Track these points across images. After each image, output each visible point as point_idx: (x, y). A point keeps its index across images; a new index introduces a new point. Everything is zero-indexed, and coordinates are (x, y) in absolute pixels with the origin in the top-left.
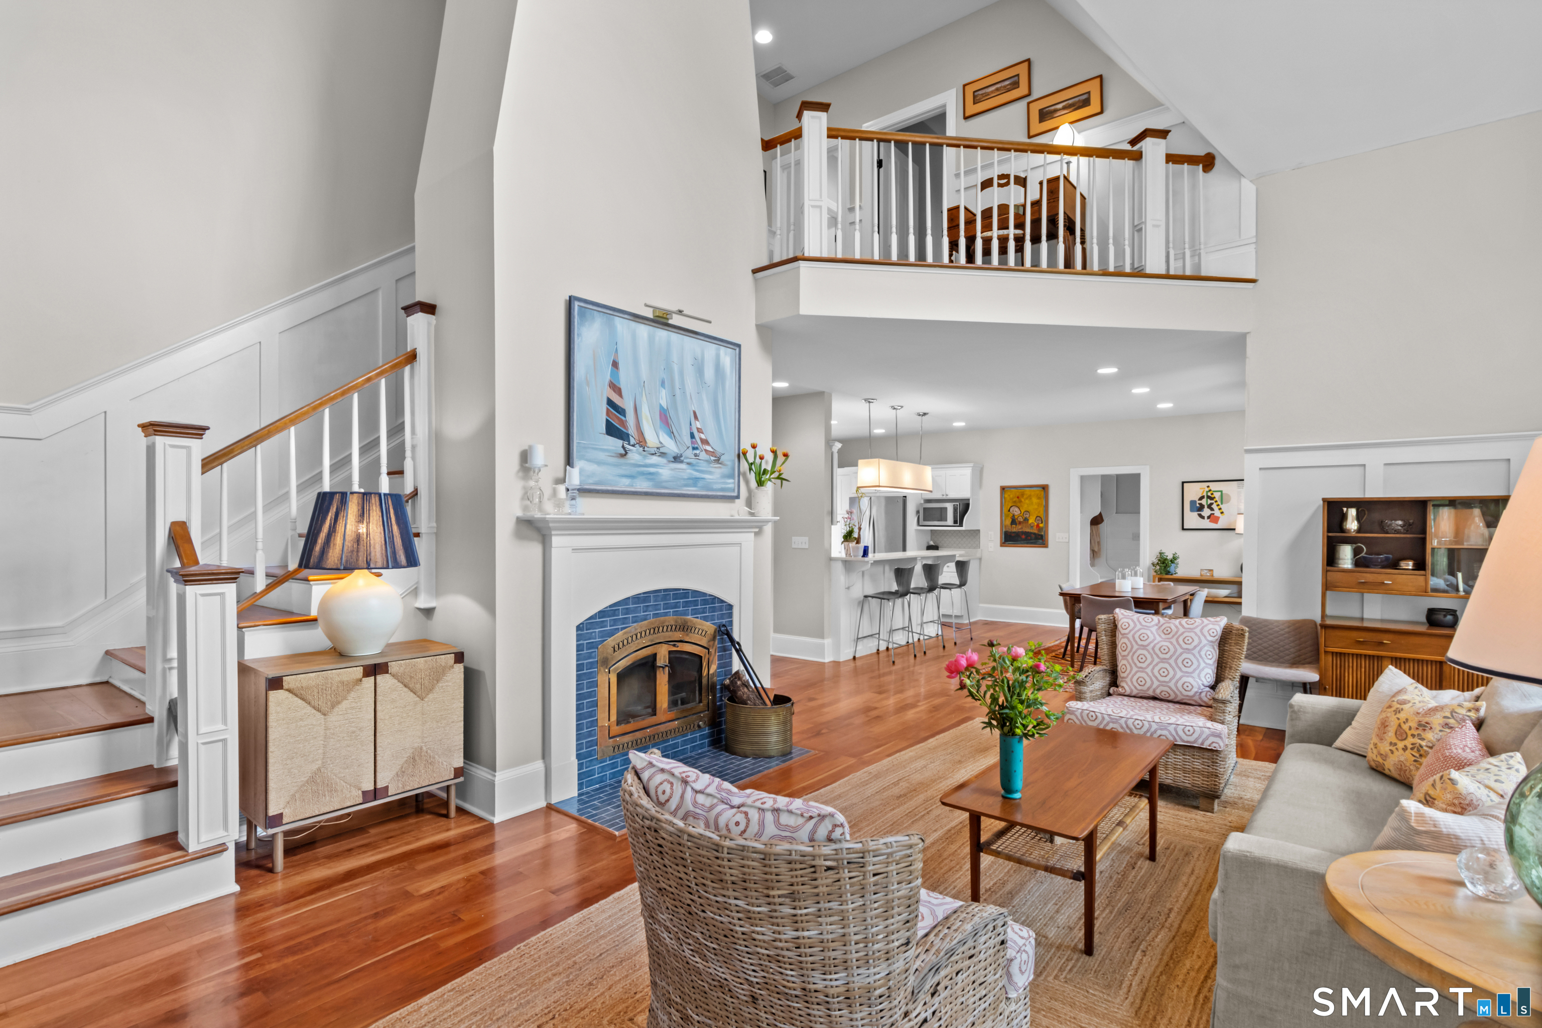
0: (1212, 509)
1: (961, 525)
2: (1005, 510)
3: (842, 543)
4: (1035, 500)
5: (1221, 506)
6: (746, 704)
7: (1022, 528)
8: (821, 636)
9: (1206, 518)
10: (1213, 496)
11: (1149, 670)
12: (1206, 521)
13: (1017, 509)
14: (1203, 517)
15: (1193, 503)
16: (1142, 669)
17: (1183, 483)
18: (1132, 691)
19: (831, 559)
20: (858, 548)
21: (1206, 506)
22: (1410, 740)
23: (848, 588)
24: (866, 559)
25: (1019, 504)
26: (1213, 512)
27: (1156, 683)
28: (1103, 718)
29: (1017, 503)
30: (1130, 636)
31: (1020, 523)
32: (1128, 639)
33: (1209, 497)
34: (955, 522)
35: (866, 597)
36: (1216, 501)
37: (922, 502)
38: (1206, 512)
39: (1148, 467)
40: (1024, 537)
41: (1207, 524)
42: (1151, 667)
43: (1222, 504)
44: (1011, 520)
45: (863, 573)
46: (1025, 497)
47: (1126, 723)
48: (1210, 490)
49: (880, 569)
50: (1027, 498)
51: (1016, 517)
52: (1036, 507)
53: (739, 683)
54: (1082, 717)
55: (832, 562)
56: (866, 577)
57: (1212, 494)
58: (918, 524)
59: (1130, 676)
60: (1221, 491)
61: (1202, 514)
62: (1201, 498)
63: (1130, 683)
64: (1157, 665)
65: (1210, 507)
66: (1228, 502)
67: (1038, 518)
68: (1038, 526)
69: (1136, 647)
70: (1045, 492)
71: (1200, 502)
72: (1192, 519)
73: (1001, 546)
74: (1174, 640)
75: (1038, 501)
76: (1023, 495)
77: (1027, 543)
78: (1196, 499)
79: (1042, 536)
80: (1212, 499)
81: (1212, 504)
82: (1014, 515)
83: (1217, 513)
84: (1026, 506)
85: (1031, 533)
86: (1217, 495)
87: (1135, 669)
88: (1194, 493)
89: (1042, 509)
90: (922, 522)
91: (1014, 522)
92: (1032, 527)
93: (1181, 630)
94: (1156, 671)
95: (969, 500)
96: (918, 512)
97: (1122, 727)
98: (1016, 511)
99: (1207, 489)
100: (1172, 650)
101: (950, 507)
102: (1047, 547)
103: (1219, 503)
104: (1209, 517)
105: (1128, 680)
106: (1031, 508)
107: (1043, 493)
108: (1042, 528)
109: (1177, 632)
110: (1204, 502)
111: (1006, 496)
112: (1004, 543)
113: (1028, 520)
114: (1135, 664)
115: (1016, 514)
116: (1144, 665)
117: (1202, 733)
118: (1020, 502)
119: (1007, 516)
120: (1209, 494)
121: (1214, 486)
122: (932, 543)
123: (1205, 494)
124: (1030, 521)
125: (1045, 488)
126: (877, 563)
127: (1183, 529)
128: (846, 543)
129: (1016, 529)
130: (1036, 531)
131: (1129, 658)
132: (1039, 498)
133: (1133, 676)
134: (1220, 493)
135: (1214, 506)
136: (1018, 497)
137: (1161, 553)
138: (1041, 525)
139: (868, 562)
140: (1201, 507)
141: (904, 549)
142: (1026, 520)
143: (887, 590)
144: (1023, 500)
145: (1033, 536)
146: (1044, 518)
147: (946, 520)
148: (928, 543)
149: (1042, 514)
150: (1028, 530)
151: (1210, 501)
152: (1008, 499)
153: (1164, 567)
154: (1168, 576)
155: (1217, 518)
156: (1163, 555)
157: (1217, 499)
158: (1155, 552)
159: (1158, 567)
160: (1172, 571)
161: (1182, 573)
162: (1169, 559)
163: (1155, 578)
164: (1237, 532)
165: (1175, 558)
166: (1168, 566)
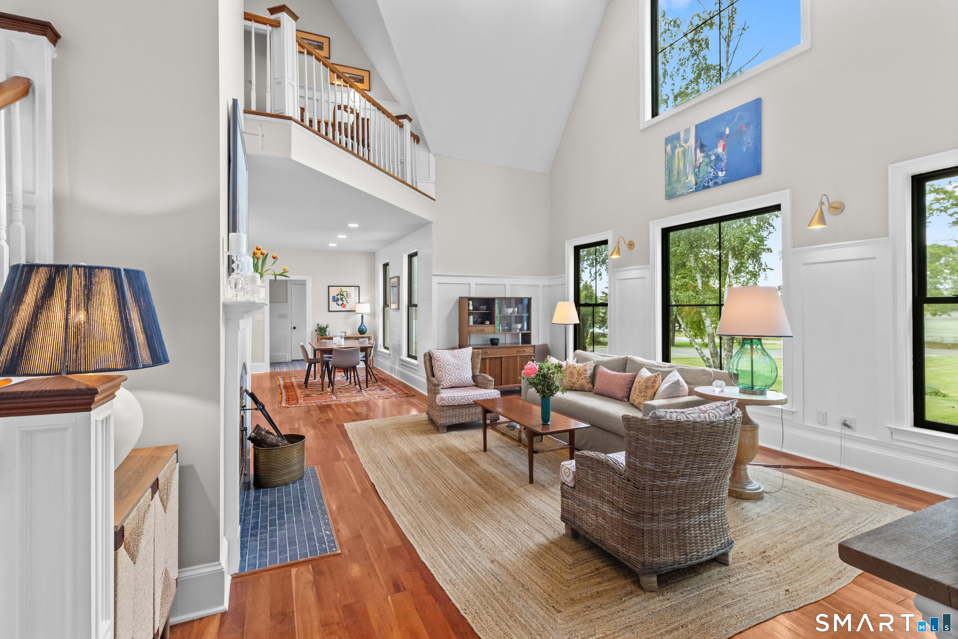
0: (343, 301)
5: (347, 299)
6: (278, 446)
11: (453, 375)
14: (338, 305)
15: (334, 297)
16: (450, 375)
17: (329, 287)
18: (447, 385)
21: (340, 299)
22: (583, 375)
27: (457, 380)
28: (458, 398)
30: (442, 360)
32: (441, 362)
33: (341, 294)
36: (345, 297)
38: (340, 302)
39: (311, 277)
41: (340, 308)
42: (454, 373)
47: (467, 398)
48: (342, 291)
53: (263, 432)
54: (449, 400)
57: (343, 293)
59: (445, 379)
60: (347, 292)
61: (338, 303)
62: (338, 295)
63: (446, 382)
64: (456, 371)
65: (342, 299)
66: (350, 297)
69: (445, 365)
71: (337, 297)
72: (334, 307)
74: (459, 359)
78: (335, 295)
80: (343, 295)
81: (343, 298)
83: (345, 303)
86: (345, 293)
87: (447, 376)
88: (334, 292)
93: (460, 355)
94: (456, 374)
97: (466, 401)
99: (340, 290)
100: (460, 364)
104: (341, 305)
105: (445, 381)
109: (459, 356)
110: (339, 297)
114: (447, 373)
116: (451, 373)
117: (494, 394)
121: (344, 289)
123: (339, 293)
127: (329, 311)
131: (443, 371)
133: (447, 379)
135: (344, 299)
137: (318, 325)
140: (338, 300)
151: (342, 297)
153: (321, 332)
154: (326, 337)
155: (345, 305)
156: (320, 326)
157: (345, 295)
158: (316, 324)
159: (318, 332)
160: (327, 334)
161: (331, 335)
162: (323, 328)
163: (318, 338)
164: (356, 312)
165: (327, 327)
166: (325, 331)
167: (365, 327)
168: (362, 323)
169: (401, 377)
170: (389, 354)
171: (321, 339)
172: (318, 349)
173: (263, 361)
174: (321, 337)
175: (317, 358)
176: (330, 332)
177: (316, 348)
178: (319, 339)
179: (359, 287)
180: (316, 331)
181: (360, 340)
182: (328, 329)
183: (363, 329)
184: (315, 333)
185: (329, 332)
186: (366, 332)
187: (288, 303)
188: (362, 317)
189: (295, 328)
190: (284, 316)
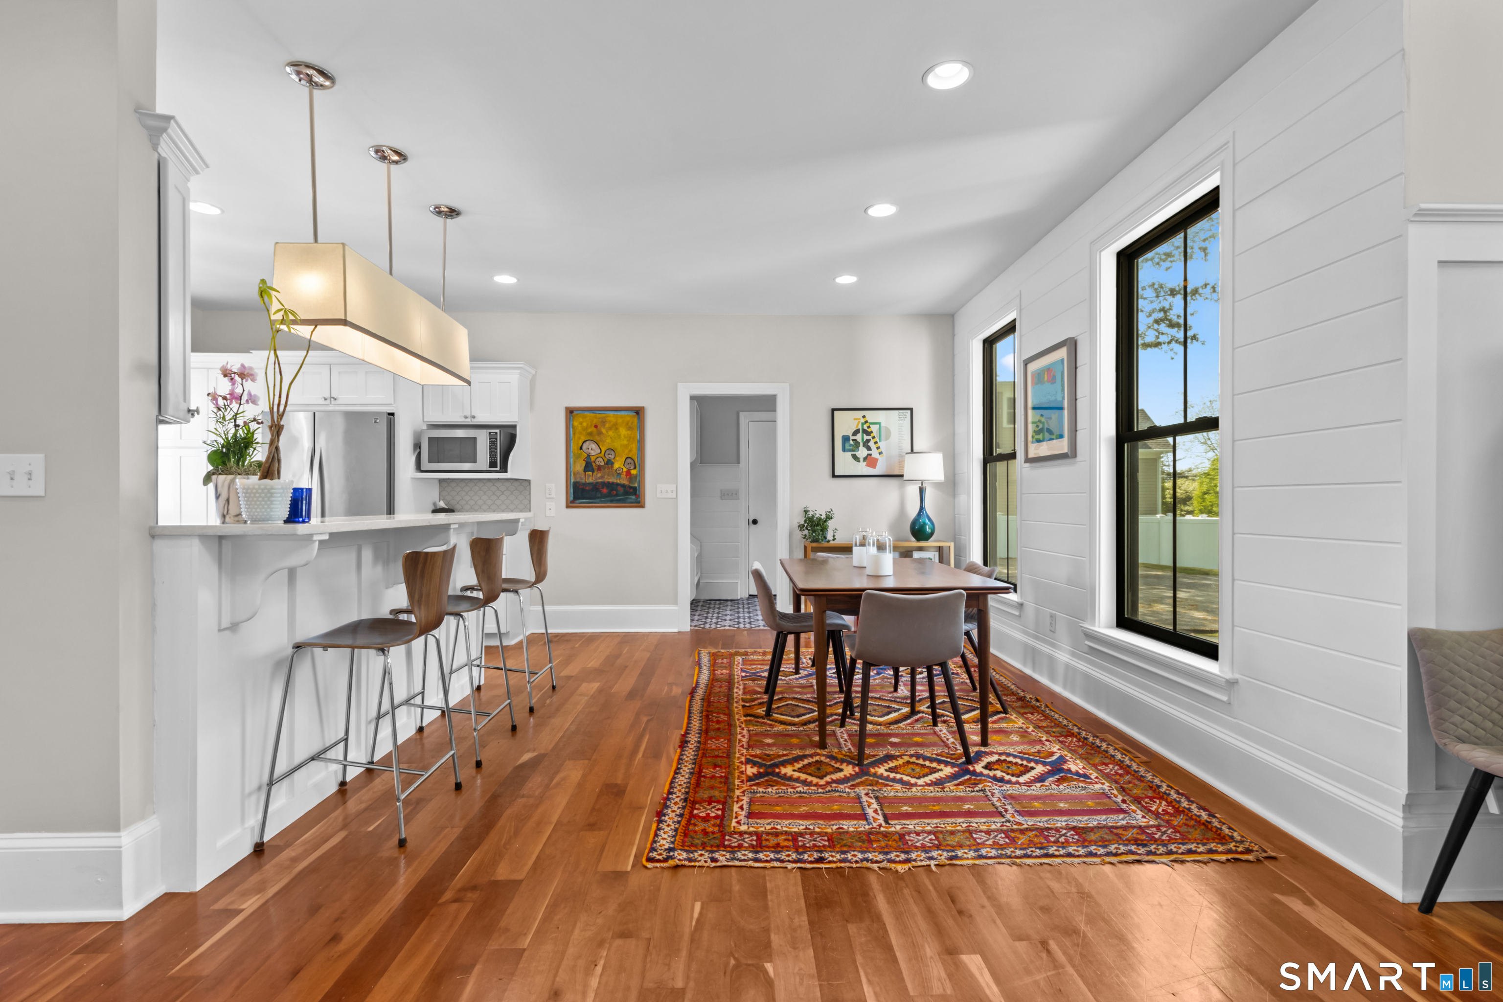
0: (869, 449)
1: (504, 469)
2: (574, 447)
3: (207, 479)
4: (623, 432)
5: (879, 444)
7: (602, 477)
8: (114, 825)
9: (861, 460)
10: (869, 430)
12: (863, 464)
13: (594, 446)
14: (855, 458)
15: (846, 439)
17: (833, 410)
19: (155, 533)
20: (269, 494)
21: (861, 444)
23: (234, 627)
24: (301, 529)
25: (597, 438)
26: (870, 452)
29: (595, 434)
31: (599, 468)
33: (865, 432)
34: (493, 464)
35: (298, 647)
36: (874, 437)
37: (425, 427)
38: (862, 452)
39: (786, 386)
40: (605, 491)
41: (862, 468)
43: (880, 441)
44: (584, 464)
45: (292, 573)
46: (607, 425)
48: (866, 422)
49: (346, 557)
50: (610, 428)
51: (593, 459)
52: (625, 442)
55: (159, 544)
56: (303, 584)
57: (869, 427)
58: (418, 467)
60: (879, 423)
61: (858, 454)
62: (856, 433)
65: (866, 444)
66: (887, 438)
67: (629, 461)
68: (628, 473)
70: (639, 419)
71: (854, 438)
72: (845, 463)
73: (568, 507)
75: (629, 432)
76: (603, 423)
77: (612, 501)
78: (849, 433)
79: (635, 489)
80: (868, 433)
81: (868, 441)
82: (589, 456)
83: (875, 453)
84: (608, 440)
85: (618, 484)
86: (874, 429)
88: (846, 424)
89: (634, 446)
90: (425, 465)
91: (589, 466)
92: (619, 474)
95: (514, 427)
96: (417, 446)
98: (592, 449)
99: (863, 421)
101: (483, 440)
102: (642, 506)
103: (877, 439)
104: (865, 459)
106: (617, 445)
107: (636, 420)
108: (636, 477)
110: (859, 437)
111: (576, 424)
112: (572, 502)
113: (612, 464)
115: (593, 453)
118: (600, 433)
119: (578, 457)
120: (865, 427)
121: (871, 416)
122: (442, 504)
123: (860, 427)
124: (617, 466)
125: (639, 412)
126: (337, 539)
127: (834, 476)
128: (222, 479)
129: (591, 478)
130: (625, 482)
132: (630, 428)
134: (877, 426)
135: (871, 444)
136: (596, 426)
137: (806, 512)
138: (634, 472)
139: (309, 537)
140: (856, 445)
141: (391, 511)
142: (609, 463)
143: (366, 615)
144: (604, 431)
145: (621, 490)
146: (637, 462)
147: (474, 460)
148: (435, 504)
149: (634, 454)
150: (612, 480)
151: (866, 437)
152: (579, 429)
153: (814, 531)
154: (824, 544)
155: (876, 460)
156: (810, 514)
157: (874, 434)
158: (799, 510)
159: (806, 532)
160: (830, 536)
161: (841, 539)
162: (820, 519)
163: (805, 547)
164: (905, 478)
165: (829, 517)
166: (824, 529)
167: (930, 519)
168: (922, 508)
169: (1087, 697)
170: (1021, 605)
171: (816, 550)
172: (806, 592)
173: (675, 602)
174: (814, 545)
175: (803, 611)
176: (837, 533)
177: (801, 585)
178: (809, 549)
179: (911, 410)
180: (801, 527)
181: (916, 555)
182: (830, 523)
183: (925, 524)
184: (798, 535)
185: (835, 530)
186: (932, 534)
187: (741, 465)
188: (922, 491)
189: (755, 522)
190: (730, 495)
